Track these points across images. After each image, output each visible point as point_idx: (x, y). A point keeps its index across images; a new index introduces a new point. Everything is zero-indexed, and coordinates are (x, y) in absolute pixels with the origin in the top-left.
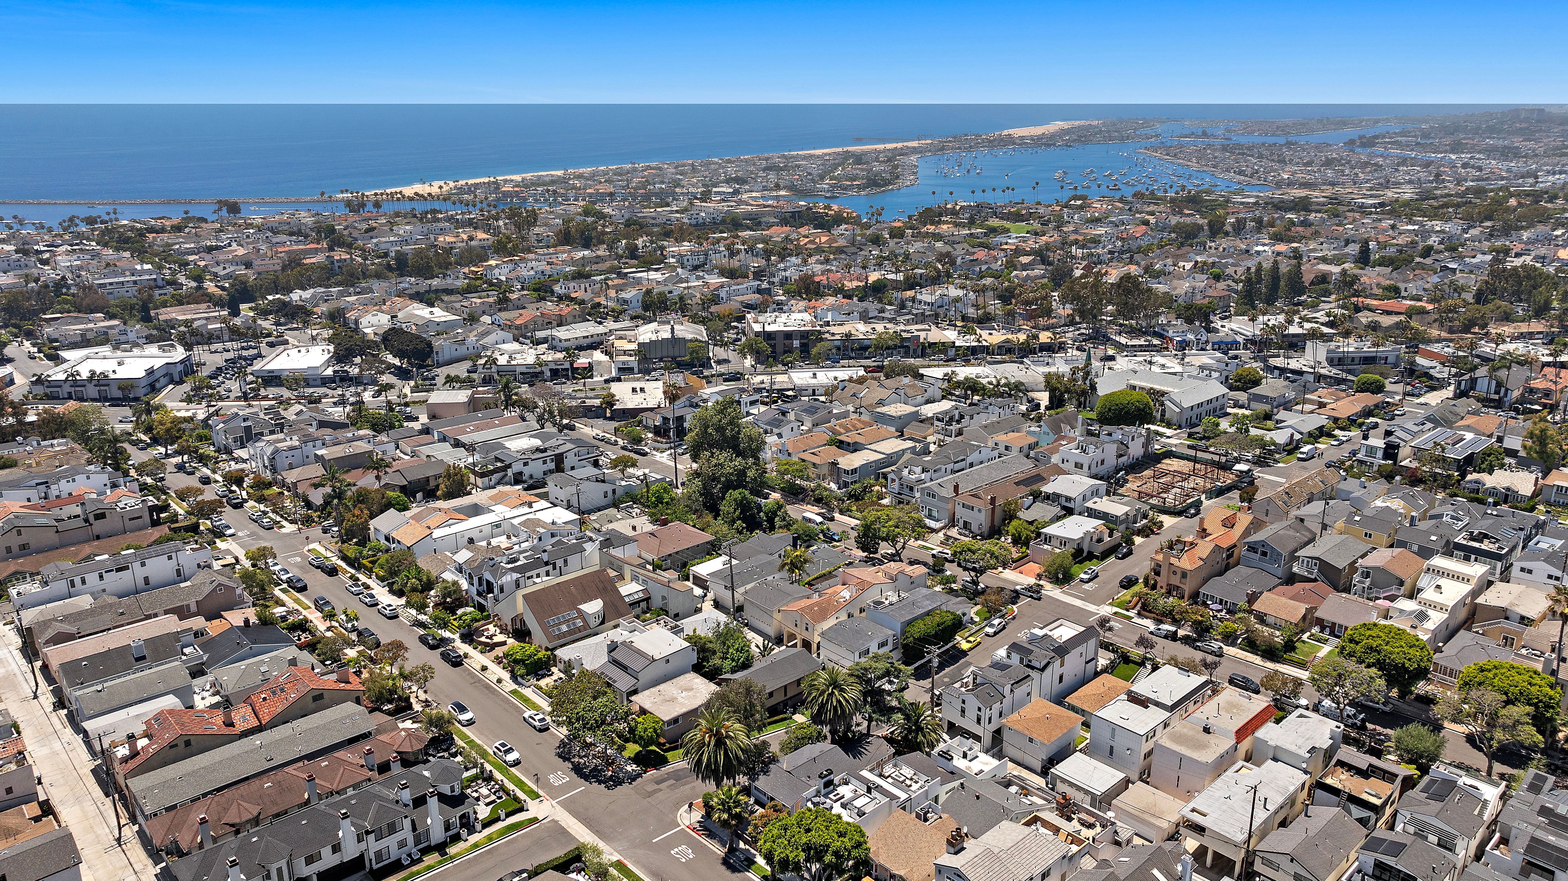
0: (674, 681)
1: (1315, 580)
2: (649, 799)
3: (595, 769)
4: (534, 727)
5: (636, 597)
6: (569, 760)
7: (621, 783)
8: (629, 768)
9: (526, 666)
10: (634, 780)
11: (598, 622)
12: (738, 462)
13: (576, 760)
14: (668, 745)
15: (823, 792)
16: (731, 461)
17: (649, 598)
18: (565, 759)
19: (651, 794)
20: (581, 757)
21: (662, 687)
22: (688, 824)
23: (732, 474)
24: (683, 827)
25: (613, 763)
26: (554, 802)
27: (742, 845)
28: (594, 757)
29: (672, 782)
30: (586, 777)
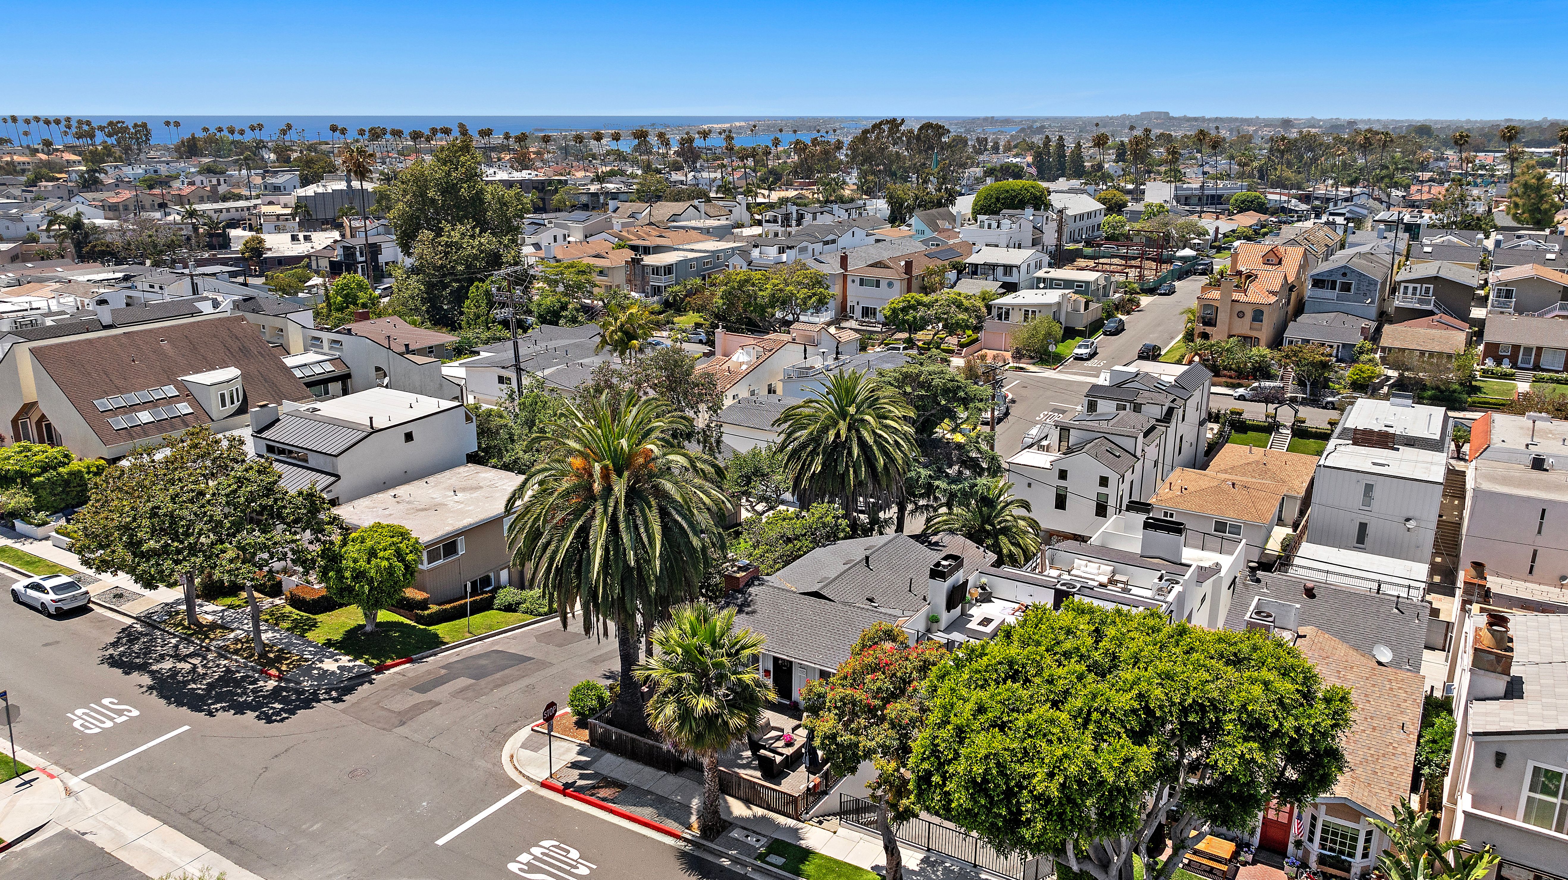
0: (431, 479)
1: (1431, 313)
2: (402, 730)
3: (227, 677)
4: (43, 610)
5: (318, 370)
6: (143, 668)
7: (308, 701)
8: (329, 665)
9: (35, 489)
10: (349, 690)
11: (230, 408)
12: (486, 240)
13: (167, 665)
14: (434, 608)
15: (945, 618)
16: (473, 237)
17: (348, 376)
18: (128, 668)
19: (404, 718)
20: (184, 659)
21: (401, 490)
22: (544, 775)
23: (476, 257)
24: (527, 787)
25: (279, 659)
26: (75, 782)
27: (738, 808)
28: (223, 652)
29: (463, 682)
30: (196, 703)
